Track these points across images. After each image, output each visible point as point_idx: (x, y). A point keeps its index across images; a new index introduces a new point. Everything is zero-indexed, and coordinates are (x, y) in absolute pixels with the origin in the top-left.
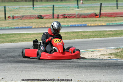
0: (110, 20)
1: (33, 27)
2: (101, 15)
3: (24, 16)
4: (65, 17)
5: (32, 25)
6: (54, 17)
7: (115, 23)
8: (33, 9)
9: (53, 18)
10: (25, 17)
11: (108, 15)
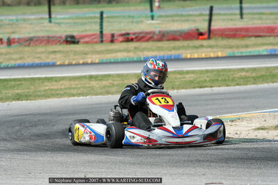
0: (233, 44)
1: (58, 63)
2: (211, 34)
3: (34, 37)
4: (128, 38)
5: (56, 58)
6: (104, 39)
7: (246, 52)
8: (50, 21)
9: (102, 41)
10: (37, 41)
11: (227, 33)
